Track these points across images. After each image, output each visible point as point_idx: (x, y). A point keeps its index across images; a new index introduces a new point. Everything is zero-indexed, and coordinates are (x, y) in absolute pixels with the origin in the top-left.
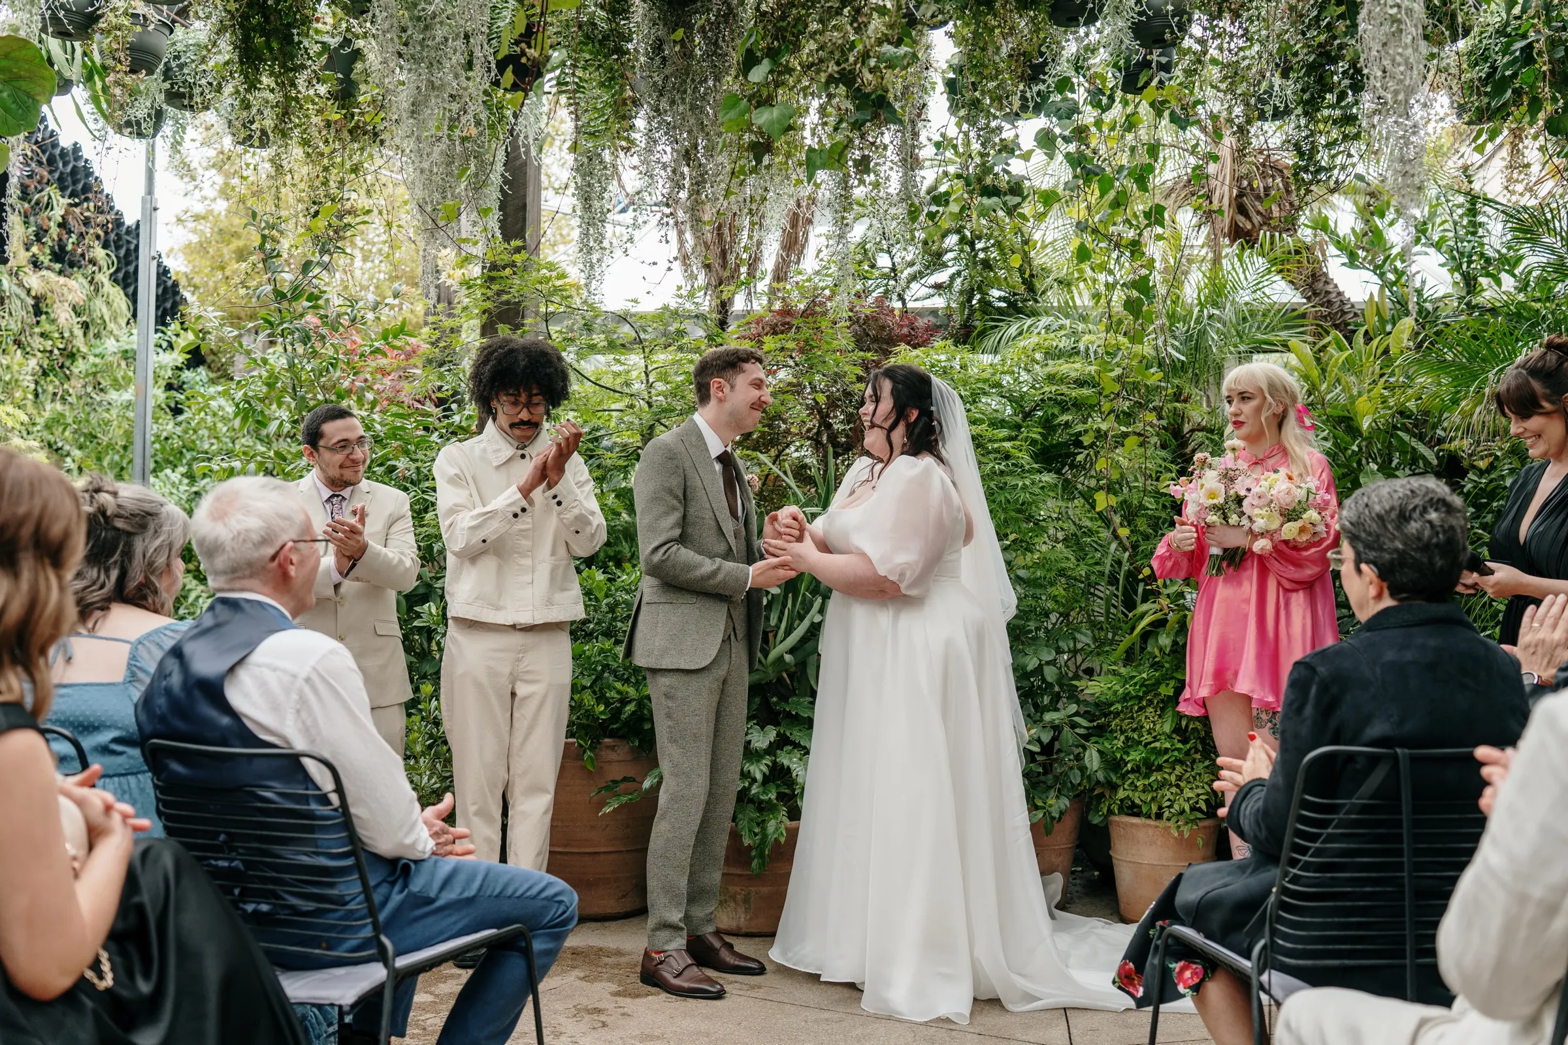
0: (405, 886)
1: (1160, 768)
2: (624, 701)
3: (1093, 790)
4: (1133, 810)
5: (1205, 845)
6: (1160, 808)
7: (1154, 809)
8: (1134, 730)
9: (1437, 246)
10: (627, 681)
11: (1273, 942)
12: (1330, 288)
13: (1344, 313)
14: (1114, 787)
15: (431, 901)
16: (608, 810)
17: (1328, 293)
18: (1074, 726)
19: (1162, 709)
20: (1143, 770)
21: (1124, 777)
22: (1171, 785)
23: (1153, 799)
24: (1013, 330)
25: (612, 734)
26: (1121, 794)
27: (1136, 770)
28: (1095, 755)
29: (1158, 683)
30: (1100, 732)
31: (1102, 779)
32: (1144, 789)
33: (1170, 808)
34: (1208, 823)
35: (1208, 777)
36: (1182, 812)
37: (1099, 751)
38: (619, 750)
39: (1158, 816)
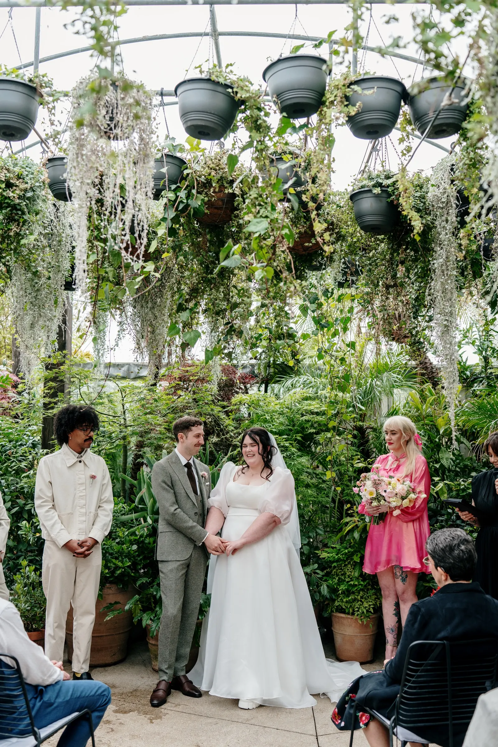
0: (41, 698)
1: (353, 593)
2: (117, 568)
3: (324, 601)
4: (342, 611)
5: (373, 625)
6: (353, 610)
7: (351, 611)
8: (342, 575)
9: (473, 343)
10: (116, 558)
12: (427, 361)
13: (433, 373)
14: (334, 601)
15: (51, 704)
16: (108, 618)
17: (426, 363)
18: (315, 573)
19: (354, 566)
20: (346, 593)
21: (338, 596)
22: (358, 601)
23: (351, 606)
24: (289, 383)
25: (111, 583)
26: (337, 604)
27: (343, 593)
28: (325, 587)
29: (352, 554)
30: (328, 574)
31: (328, 597)
32: (347, 602)
33: (358, 611)
34: (374, 616)
35: (374, 597)
36: (363, 613)
37: (327, 586)
38: (113, 589)
39: (353, 614)
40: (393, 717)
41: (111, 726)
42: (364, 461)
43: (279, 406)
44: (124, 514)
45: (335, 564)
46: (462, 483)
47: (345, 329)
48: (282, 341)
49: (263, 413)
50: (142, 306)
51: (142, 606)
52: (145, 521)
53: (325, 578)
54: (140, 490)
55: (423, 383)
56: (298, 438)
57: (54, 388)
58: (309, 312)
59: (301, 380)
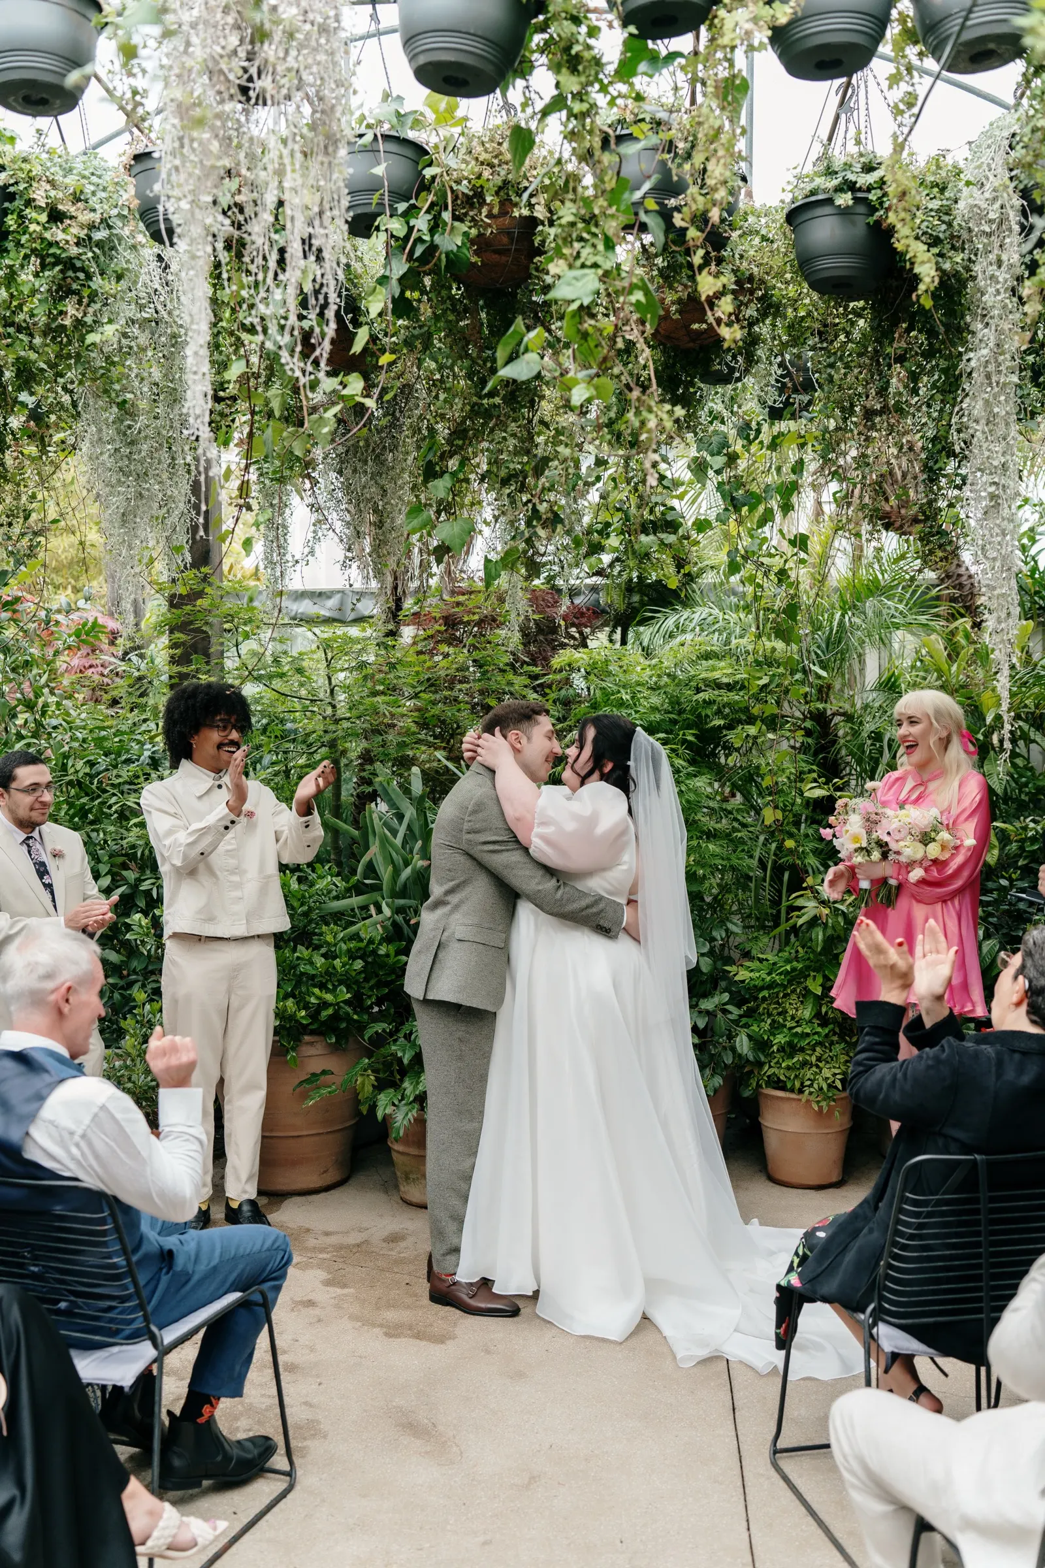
0: (170, 1268)
1: (802, 1050)
2: (325, 1005)
3: (744, 1067)
4: (779, 1085)
5: (842, 1114)
6: (802, 1084)
7: (797, 1084)
8: (779, 1014)
10: (323, 986)
11: (880, 1305)
12: (962, 571)
13: (974, 596)
15: (189, 1277)
16: (309, 1103)
17: (960, 576)
18: (725, 1011)
19: (804, 996)
20: (787, 1050)
21: (771, 1055)
22: (811, 1065)
23: (796, 1077)
24: (670, 623)
25: (313, 1033)
26: (768, 1071)
27: (782, 1049)
28: (745, 1039)
29: (803, 974)
30: (750, 1013)
31: (751, 1058)
32: (788, 1068)
33: (811, 1086)
34: (843, 1095)
35: (843, 1058)
36: (821, 1089)
37: (749, 1036)
38: (319, 1046)
39: (801, 1091)
40: (872, 1306)
41: (316, 1311)
42: (826, 783)
43: (648, 672)
44: (337, 898)
45: (765, 993)
46: (1032, 825)
47: (787, 508)
48: (652, 537)
49: (615, 688)
50: (355, 471)
51: (377, 1079)
52: (379, 911)
53: (744, 1020)
54: (367, 848)
55: (952, 617)
56: (690, 738)
57: (183, 644)
58: (711, 473)
59: (696, 616)
